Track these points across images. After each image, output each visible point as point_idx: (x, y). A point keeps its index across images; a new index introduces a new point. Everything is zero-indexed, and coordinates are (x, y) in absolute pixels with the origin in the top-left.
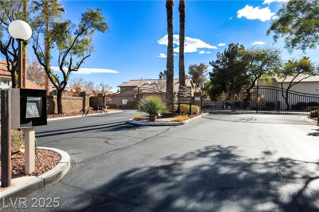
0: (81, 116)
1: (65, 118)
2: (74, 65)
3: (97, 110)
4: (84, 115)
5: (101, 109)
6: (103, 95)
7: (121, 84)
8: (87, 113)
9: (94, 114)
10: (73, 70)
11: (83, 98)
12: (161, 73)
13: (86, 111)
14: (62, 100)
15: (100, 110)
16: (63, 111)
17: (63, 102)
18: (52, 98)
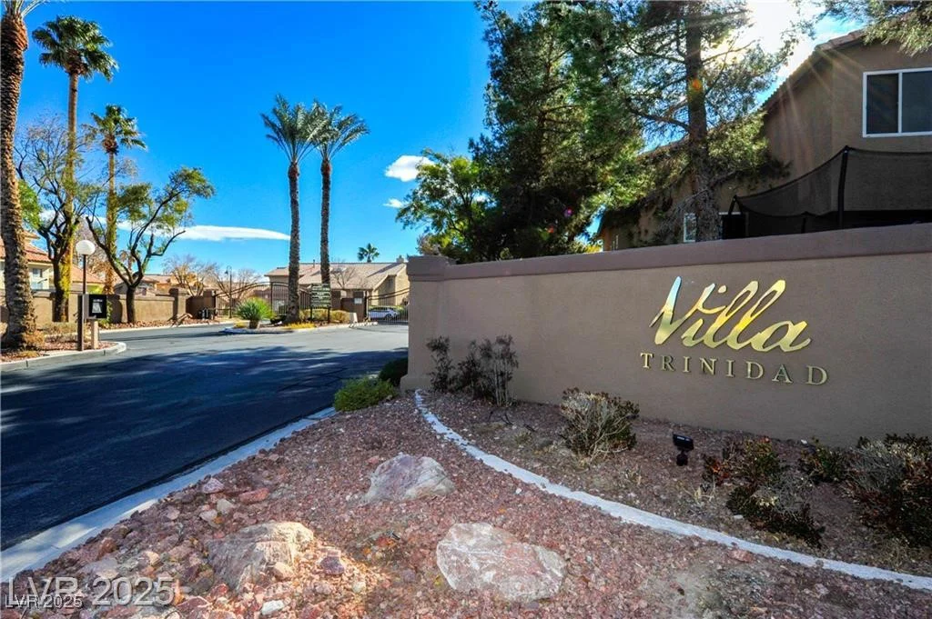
0: (169, 327)
1: (139, 329)
2: (157, 245)
3: (201, 318)
4: (175, 326)
5: (209, 318)
6: (213, 294)
7: (273, 272)
8: (181, 323)
9: (193, 325)
10: (155, 254)
11: (173, 299)
12: (362, 250)
13: (179, 320)
14: (135, 302)
15: (206, 318)
16: (137, 319)
17: (137, 304)
18: (119, 297)
